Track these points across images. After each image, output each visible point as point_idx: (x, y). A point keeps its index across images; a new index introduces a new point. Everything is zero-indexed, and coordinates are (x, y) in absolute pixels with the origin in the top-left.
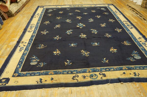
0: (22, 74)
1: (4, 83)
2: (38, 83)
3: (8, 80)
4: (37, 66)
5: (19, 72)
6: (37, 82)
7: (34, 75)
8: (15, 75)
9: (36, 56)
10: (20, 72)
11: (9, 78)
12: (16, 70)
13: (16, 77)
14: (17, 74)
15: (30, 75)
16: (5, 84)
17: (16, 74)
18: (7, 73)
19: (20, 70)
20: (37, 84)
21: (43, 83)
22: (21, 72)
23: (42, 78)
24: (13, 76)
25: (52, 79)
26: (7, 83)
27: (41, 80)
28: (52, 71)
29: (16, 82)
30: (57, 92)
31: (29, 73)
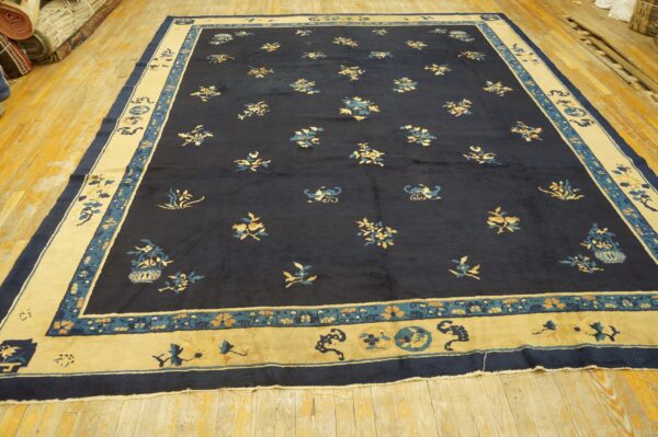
0: (90, 322)
1: (11, 365)
2: (162, 363)
4: (161, 290)
5: (78, 312)
6: (158, 359)
7: (146, 327)
8: (62, 328)
9: (155, 243)
10: (81, 316)
11: (33, 342)
12: (63, 304)
13: (62, 335)
14: (68, 325)
15: (126, 329)
16: (15, 369)
17: (64, 323)
18: (23, 316)
19: (84, 303)
20: (158, 367)
21: (184, 364)
22: (85, 313)
23: (183, 345)
24: (52, 332)
25: (227, 348)
26: (25, 365)
27: (177, 350)
28: (226, 313)
29: (66, 360)
30: (248, 406)
31: (123, 320)
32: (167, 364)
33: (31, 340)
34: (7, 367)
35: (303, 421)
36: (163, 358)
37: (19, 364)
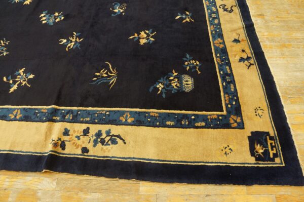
0: (229, 106)
1: (269, 142)
2: (251, 64)
3: (256, 138)
4: (199, 73)
5: (221, 115)
6: (249, 67)
7: (229, 75)
8: (236, 121)
10: (225, 113)
11: (250, 135)
13: (242, 119)
14: (233, 119)
15: (232, 85)
16: (272, 138)
17: (232, 121)
18: (228, 151)
19: (214, 114)
20: (254, 66)
21: (250, 55)
22: (223, 111)
23: (238, 58)
24: (241, 126)
25: (236, 41)
26: (268, 134)
27: (242, 60)
29: (260, 112)
31: (225, 88)
32: (252, 61)
33: (249, 137)
34: (271, 144)
35: (266, 18)
36: (248, 64)
37: (268, 137)
